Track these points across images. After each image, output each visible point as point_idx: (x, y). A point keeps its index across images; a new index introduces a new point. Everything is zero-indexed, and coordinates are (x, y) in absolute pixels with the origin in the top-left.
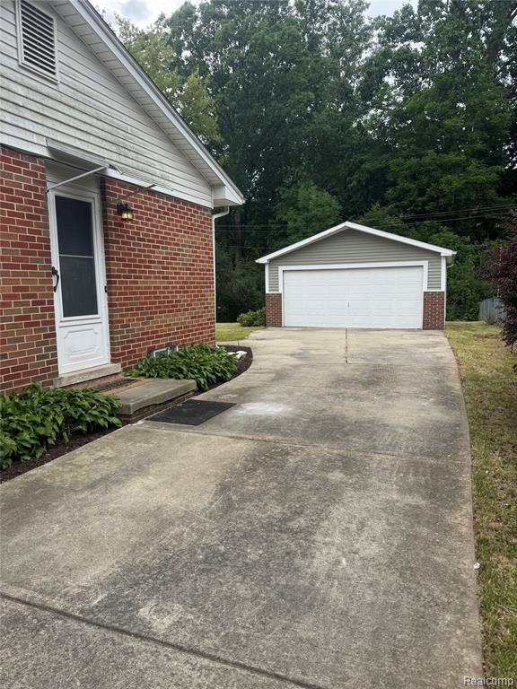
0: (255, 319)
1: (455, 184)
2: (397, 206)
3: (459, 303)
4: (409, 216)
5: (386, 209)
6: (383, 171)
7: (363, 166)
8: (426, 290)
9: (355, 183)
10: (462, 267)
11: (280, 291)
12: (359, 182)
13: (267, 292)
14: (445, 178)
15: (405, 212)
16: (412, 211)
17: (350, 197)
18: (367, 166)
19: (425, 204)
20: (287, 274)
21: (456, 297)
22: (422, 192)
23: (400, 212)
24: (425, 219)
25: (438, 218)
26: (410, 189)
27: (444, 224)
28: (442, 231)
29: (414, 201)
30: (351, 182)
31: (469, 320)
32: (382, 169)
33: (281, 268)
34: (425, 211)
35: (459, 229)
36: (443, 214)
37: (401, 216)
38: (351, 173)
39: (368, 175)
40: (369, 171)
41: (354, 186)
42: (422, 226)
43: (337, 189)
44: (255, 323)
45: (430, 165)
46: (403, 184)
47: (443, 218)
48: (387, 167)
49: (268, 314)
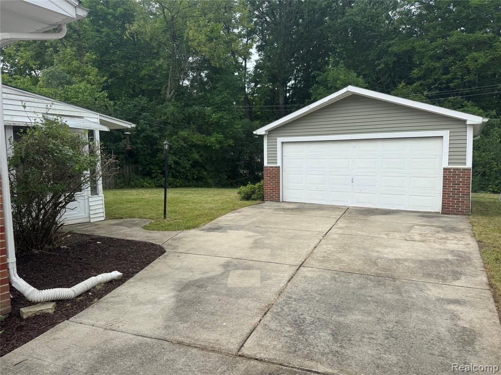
0: (253, 192)
1: (480, 61)
2: (421, 85)
3: (484, 174)
4: (433, 93)
5: (411, 87)
6: (410, 53)
7: (390, 49)
8: (446, 166)
9: (383, 65)
10: (486, 140)
11: (279, 164)
12: (387, 64)
13: (266, 164)
14: (470, 56)
15: (430, 90)
16: (436, 88)
17: (378, 79)
18: (395, 49)
19: (449, 81)
20: (286, 147)
21: (480, 169)
22: (446, 71)
23: (424, 90)
24: (449, 96)
25: (462, 94)
26: (435, 68)
27: (468, 99)
28: (466, 106)
29: (439, 79)
30: (379, 65)
31: (494, 192)
32: (408, 51)
33: (280, 140)
34: (448, 88)
35: (483, 104)
36: (467, 90)
37: (426, 93)
38: (379, 58)
39: (395, 59)
40: (396, 54)
41: (382, 68)
42: (446, 102)
43: (366, 72)
44: (253, 197)
45: (456, 43)
46: (427, 63)
47: (467, 94)
48: (413, 48)
49: (265, 187)
